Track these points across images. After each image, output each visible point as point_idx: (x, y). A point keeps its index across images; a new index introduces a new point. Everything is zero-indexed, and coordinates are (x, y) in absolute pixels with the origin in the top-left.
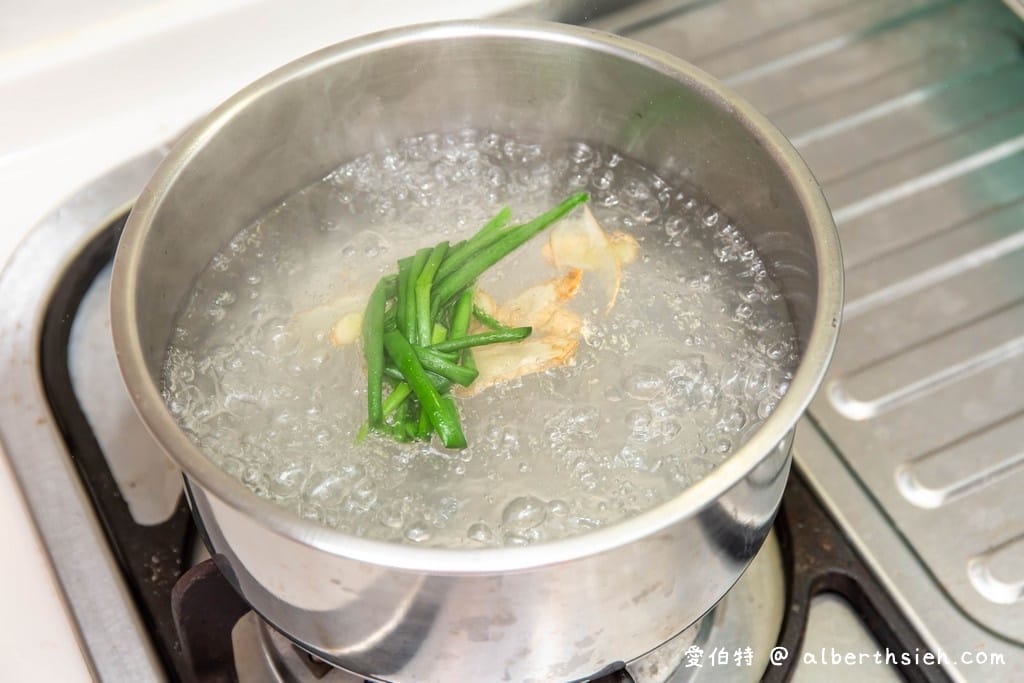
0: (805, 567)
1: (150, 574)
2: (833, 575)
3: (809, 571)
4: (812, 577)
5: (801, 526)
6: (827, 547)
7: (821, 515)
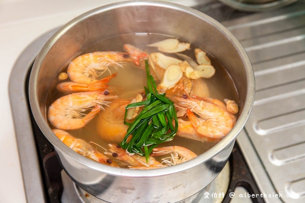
0: (236, 178)
1: (43, 149)
2: (244, 182)
3: (237, 180)
4: (237, 181)
5: (237, 165)
6: (243, 173)
7: (244, 163)
